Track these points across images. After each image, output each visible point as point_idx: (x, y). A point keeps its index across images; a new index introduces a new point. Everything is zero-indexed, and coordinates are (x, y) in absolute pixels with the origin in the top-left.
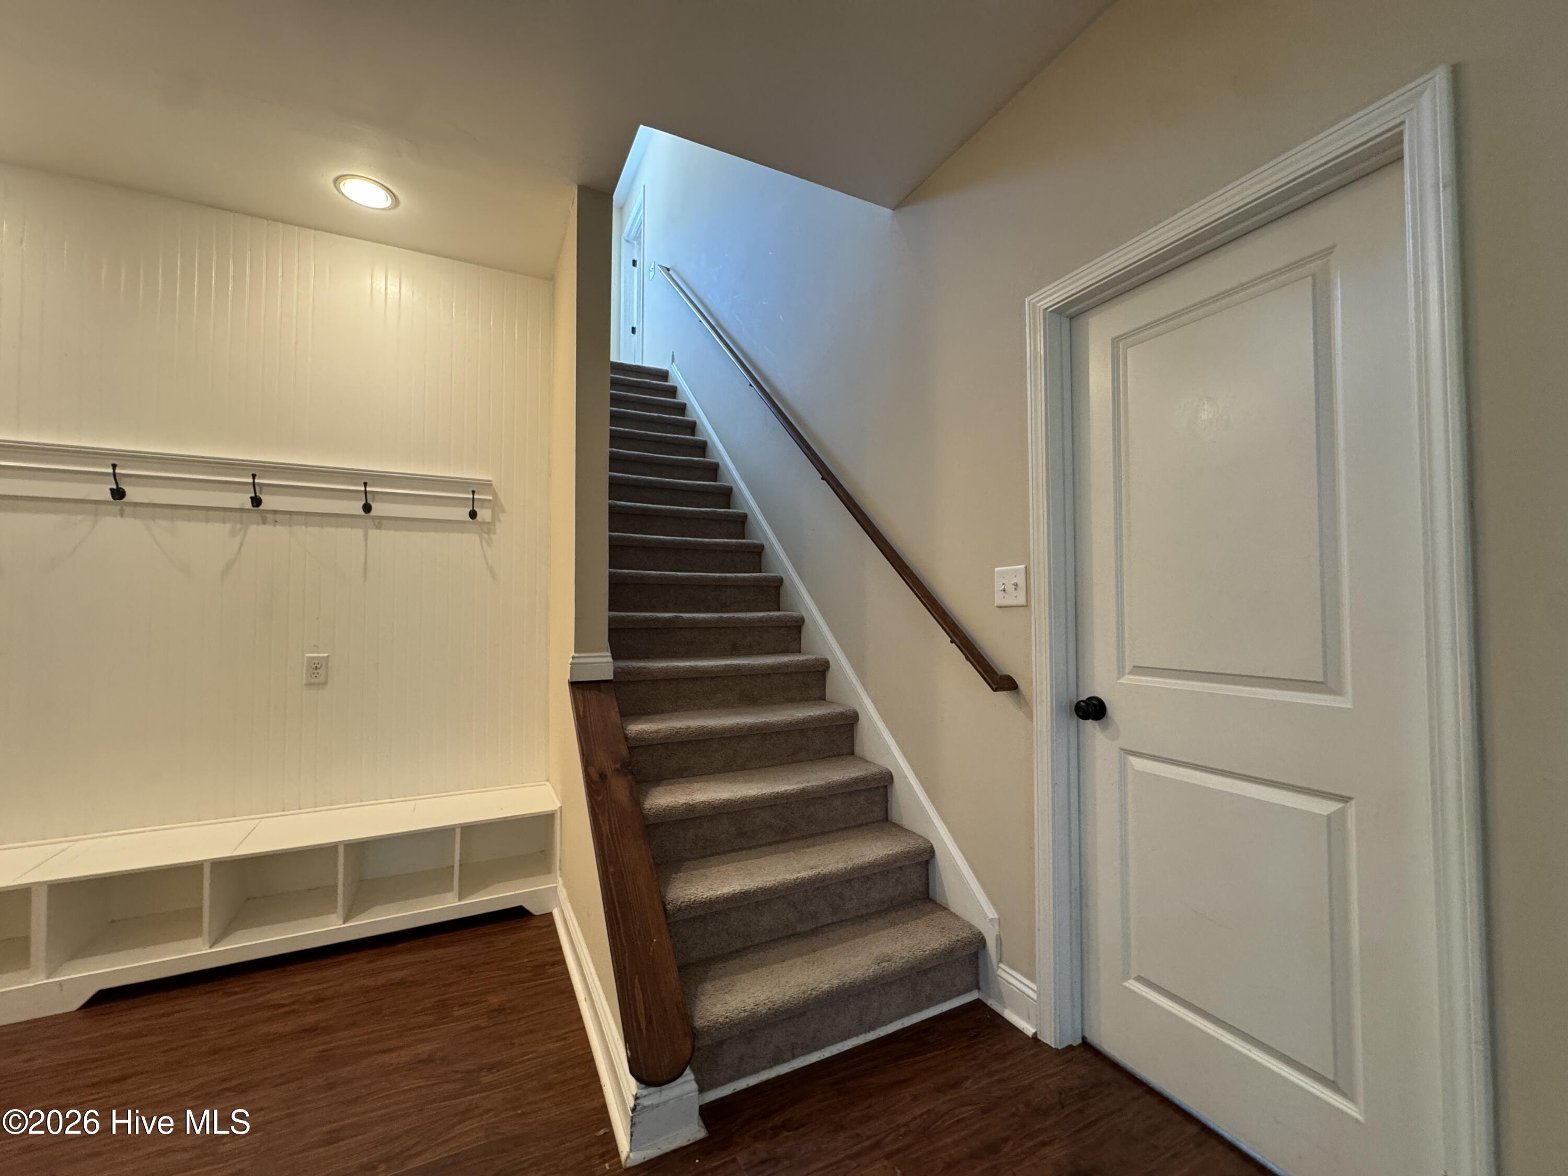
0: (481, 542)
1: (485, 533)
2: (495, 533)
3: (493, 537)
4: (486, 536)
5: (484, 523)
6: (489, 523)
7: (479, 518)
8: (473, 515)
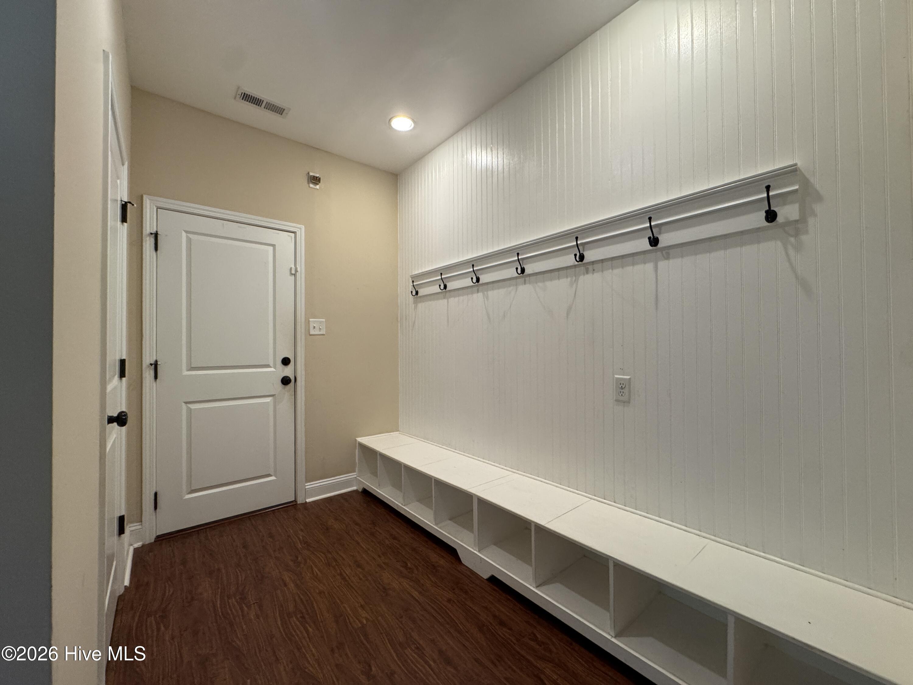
0: (786, 249)
1: (792, 236)
2: (807, 232)
3: (804, 238)
4: (792, 239)
5: (788, 223)
6: (796, 221)
7: (780, 219)
8: (771, 216)
